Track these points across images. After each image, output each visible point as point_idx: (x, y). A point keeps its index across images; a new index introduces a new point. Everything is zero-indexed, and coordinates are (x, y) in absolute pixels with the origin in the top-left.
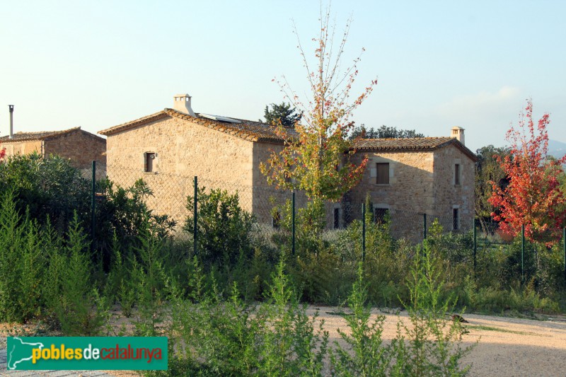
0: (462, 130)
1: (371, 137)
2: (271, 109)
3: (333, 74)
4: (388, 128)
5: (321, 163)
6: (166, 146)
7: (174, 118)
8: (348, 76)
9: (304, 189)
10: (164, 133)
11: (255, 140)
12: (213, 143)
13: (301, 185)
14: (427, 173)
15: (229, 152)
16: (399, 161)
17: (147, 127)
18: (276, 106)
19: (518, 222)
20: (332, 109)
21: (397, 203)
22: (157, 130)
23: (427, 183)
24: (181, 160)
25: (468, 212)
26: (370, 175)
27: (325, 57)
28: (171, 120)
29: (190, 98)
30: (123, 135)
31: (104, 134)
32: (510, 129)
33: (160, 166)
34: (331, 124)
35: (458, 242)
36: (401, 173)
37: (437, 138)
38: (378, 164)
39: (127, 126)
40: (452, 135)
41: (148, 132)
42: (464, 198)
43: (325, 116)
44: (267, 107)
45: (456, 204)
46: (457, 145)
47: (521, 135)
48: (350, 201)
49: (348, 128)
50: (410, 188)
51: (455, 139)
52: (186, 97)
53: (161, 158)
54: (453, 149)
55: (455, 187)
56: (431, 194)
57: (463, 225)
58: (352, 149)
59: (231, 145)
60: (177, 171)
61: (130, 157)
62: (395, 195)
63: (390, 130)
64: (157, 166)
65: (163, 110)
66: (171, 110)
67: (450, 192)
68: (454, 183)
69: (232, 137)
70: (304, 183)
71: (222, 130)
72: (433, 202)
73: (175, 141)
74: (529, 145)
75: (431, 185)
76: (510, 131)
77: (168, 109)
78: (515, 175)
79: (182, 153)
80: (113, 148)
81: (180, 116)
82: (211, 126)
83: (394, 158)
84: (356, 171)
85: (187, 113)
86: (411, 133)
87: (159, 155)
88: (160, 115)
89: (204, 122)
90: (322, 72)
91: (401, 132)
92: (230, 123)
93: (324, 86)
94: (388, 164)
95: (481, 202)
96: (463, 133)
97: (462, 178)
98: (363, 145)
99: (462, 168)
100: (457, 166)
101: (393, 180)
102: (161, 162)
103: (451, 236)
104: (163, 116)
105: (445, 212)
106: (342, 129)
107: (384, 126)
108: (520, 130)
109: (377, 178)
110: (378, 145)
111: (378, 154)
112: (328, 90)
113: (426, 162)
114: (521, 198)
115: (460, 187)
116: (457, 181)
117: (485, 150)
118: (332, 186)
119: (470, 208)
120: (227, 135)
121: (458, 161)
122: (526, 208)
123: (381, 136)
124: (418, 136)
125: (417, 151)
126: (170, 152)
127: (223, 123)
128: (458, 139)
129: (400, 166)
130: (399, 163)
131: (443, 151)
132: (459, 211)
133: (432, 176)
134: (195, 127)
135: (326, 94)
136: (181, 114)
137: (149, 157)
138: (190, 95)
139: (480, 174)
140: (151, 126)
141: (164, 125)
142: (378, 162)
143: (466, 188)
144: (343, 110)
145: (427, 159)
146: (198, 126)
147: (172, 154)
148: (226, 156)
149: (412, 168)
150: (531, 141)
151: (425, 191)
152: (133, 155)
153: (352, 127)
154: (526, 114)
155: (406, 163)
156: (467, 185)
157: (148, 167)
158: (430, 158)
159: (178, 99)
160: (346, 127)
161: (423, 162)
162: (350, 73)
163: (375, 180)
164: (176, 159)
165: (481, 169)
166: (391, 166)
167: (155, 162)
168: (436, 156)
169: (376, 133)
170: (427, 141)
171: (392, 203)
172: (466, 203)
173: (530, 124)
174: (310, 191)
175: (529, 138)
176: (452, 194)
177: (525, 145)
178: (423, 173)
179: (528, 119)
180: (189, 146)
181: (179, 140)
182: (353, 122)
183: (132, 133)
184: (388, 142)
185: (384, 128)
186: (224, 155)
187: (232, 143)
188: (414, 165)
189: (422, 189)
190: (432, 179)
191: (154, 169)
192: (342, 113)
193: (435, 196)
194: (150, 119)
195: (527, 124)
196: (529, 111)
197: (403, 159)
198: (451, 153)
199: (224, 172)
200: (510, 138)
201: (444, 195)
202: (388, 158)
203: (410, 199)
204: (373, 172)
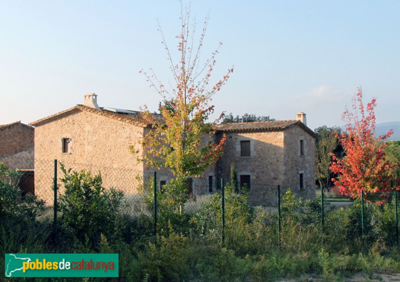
0: (304, 115)
1: (237, 122)
2: (163, 104)
3: (194, 65)
4: (250, 115)
5: (184, 144)
6: (78, 133)
7: (84, 111)
8: (208, 66)
9: (169, 166)
10: (76, 123)
11: (145, 126)
12: (113, 130)
13: (166, 163)
14: (279, 148)
15: (125, 136)
16: (257, 139)
17: (64, 119)
18: (167, 101)
19: (354, 186)
20: (193, 95)
21: (257, 171)
22: (71, 121)
23: (279, 155)
24: (89, 143)
25: (310, 176)
26: (235, 150)
27: (187, 51)
28: (82, 113)
29: (96, 96)
30: (47, 125)
31: (33, 125)
32: (346, 111)
33: (73, 148)
34: (193, 109)
35: (306, 206)
36: (259, 148)
37: (286, 121)
38: (242, 142)
39: (49, 119)
40: (297, 119)
41: (65, 123)
42: (307, 165)
43: (188, 102)
44: (160, 103)
45: (301, 170)
46: (301, 126)
47: (354, 116)
48: (221, 170)
49: (208, 112)
50: (266, 159)
51: (300, 121)
52: (93, 95)
53: (75, 142)
54: (298, 129)
55: (300, 157)
56: (282, 164)
57: (307, 186)
58: (213, 130)
59: (126, 130)
60: (86, 151)
61: (52, 142)
62: (255, 165)
63: (251, 116)
64: (72, 148)
65: (75, 106)
66: (82, 105)
67: (296, 161)
68: (299, 154)
69: (127, 124)
70: (168, 161)
71: (119, 119)
72: (284, 169)
73: (85, 129)
74: (360, 124)
75: (282, 156)
76: (345, 113)
77: (79, 105)
78: (350, 148)
79: (90, 138)
80: (39, 136)
81: (88, 110)
82: (111, 117)
83: (253, 137)
84: (216, 149)
85: (94, 107)
86: (267, 118)
87: (73, 140)
88: (73, 110)
89: (106, 114)
90: (184, 63)
91: (259, 118)
92: (127, 114)
93: (186, 75)
94: (249, 141)
95: (319, 168)
96: (305, 117)
97: (306, 150)
98: (230, 128)
99: (305, 143)
100: (302, 141)
101: (253, 153)
102: (74, 145)
103: (300, 202)
104: (76, 110)
105: (294, 177)
106: (203, 112)
107: (247, 114)
108: (353, 112)
109: (241, 152)
110: (242, 127)
111: (242, 134)
112: (190, 79)
113: (278, 139)
114: (356, 167)
115: (304, 157)
116: (302, 153)
117: (321, 130)
118: (194, 163)
119: (312, 173)
120: (124, 123)
121: (302, 138)
122: (360, 174)
123: (245, 121)
124: (271, 120)
125: (271, 131)
126: (81, 137)
127: (121, 114)
128: (302, 121)
129: (258, 143)
130: (257, 140)
131: (291, 131)
132: (304, 175)
133: (283, 149)
134: (99, 118)
135: (188, 82)
136: (89, 108)
137: (65, 141)
138: (96, 94)
139: (317, 146)
140: (67, 118)
141: (77, 117)
142: (241, 140)
143: (309, 157)
144: (203, 96)
145: (279, 137)
146: (101, 117)
147: (82, 139)
148: (123, 139)
149: (267, 144)
150: (362, 120)
151: (278, 161)
152: (54, 141)
153: (212, 111)
154: (357, 99)
155: (263, 141)
156: (309, 155)
157: (65, 149)
158: (281, 135)
159: (87, 97)
160: (207, 111)
161: (276, 139)
162: (209, 64)
163: (240, 154)
164: (86, 142)
165: (318, 143)
166: (252, 143)
167: (70, 145)
168: (286, 135)
169: (241, 119)
170: (278, 123)
171: (253, 171)
172: (309, 169)
173: (360, 107)
174: (175, 169)
175: (360, 118)
176: (299, 163)
177: (357, 123)
178: (276, 148)
179: (359, 103)
180: (95, 132)
181: (88, 127)
182: (213, 106)
183: (53, 124)
184: (249, 125)
185: (246, 115)
186: (121, 138)
187: (127, 129)
188: (269, 142)
189: (276, 160)
190: (283, 152)
191: (69, 151)
192: (203, 99)
193: (285, 164)
194: (66, 113)
195: (359, 107)
196: (359, 96)
197: (260, 137)
198: (297, 132)
199: (122, 151)
200: (345, 118)
201: (293, 164)
202: (249, 137)
203: (267, 167)
204: (238, 148)
